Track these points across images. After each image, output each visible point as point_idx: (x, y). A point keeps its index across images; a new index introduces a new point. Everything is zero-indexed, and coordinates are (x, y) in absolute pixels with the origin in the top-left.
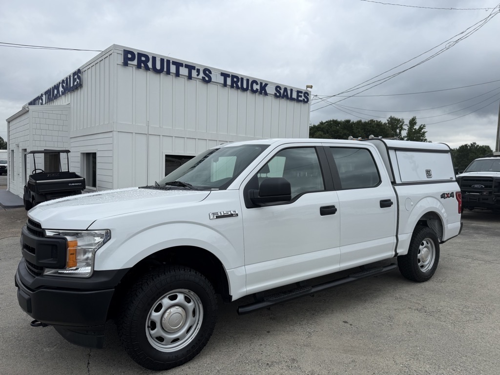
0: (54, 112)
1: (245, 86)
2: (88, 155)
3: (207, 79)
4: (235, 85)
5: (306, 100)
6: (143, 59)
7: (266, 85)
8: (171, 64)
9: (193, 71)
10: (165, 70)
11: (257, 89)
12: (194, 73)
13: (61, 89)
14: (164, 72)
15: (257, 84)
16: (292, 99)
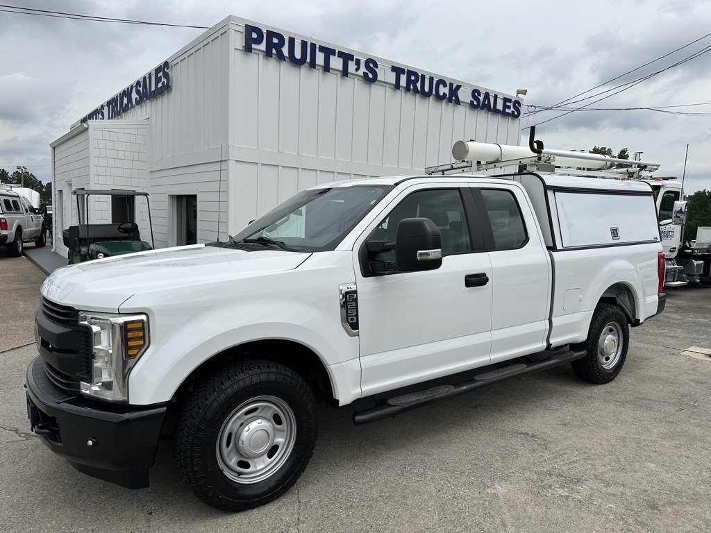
0: (126, 131)
1: (427, 89)
2: (179, 198)
3: (370, 76)
4: (412, 87)
5: (516, 113)
6: (275, 41)
7: (459, 87)
8: (317, 50)
9: (350, 62)
10: (308, 60)
11: (445, 94)
12: (352, 66)
13: (134, 96)
14: (306, 64)
15: (445, 86)
16: (495, 111)
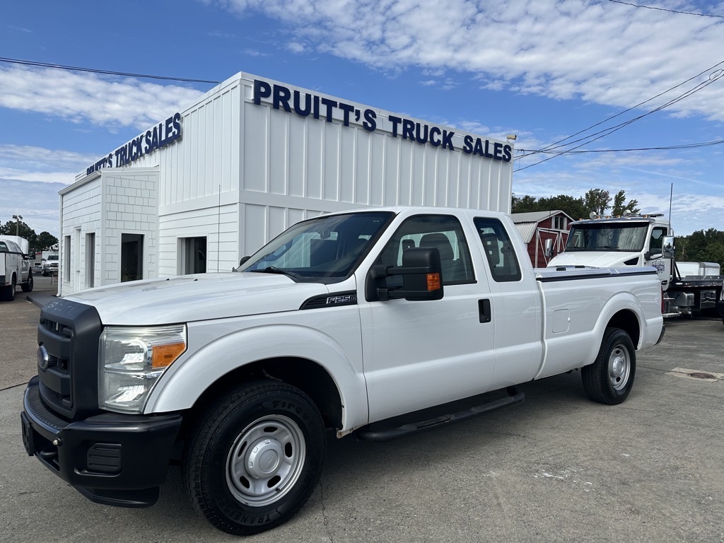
0: (136, 178)
1: (422, 137)
3: (370, 125)
4: (408, 135)
5: (507, 157)
6: (282, 94)
7: (452, 134)
8: (320, 102)
9: (350, 113)
10: (312, 111)
11: (439, 141)
12: (352, 117)
14: (311, 116)
16: (488, 156)
